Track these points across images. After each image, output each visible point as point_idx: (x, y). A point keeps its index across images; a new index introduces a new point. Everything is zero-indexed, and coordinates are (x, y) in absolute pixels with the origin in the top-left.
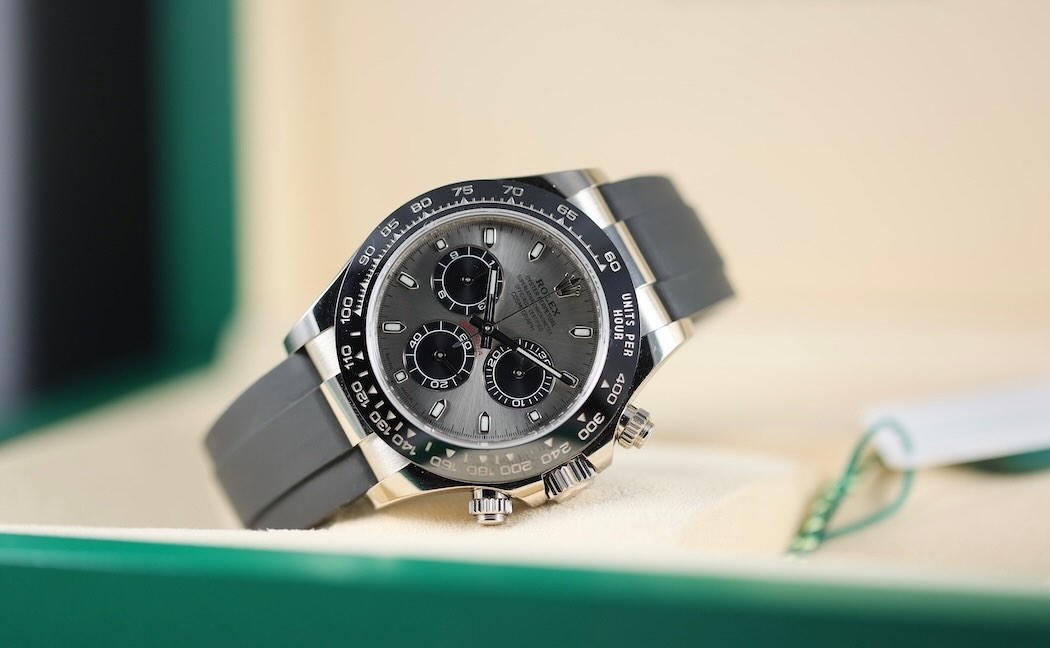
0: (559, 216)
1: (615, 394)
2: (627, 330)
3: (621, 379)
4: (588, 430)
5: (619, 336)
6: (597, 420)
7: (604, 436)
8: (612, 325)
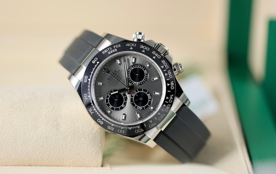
0: (88, 81)
2: (113, 48)
5: (116, 50)
6: (142, 47)
7: (146, 44)
8: (114, 53)
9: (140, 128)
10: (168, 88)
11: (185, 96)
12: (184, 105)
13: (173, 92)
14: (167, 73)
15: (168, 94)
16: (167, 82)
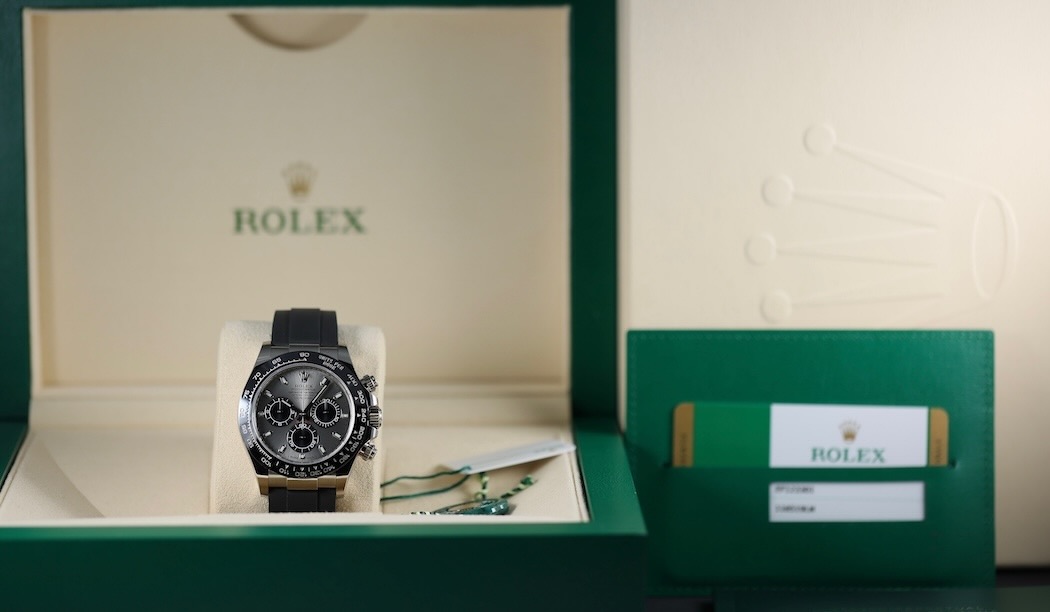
0: (276, 365)
1: (354, 382)
2: (333, 363)
3: (350, 376)
4: (362, 399)
5: (333, 368)
6: (360, 393)
7: (367, 396)
8: (328, 368)
9: (270, 461)
10: (337, 456)
11: (345, 480)
12: (335, 489)
13: (337, 465)
14: (354, 441)
15: (330, 461)
16: (343, 450)
